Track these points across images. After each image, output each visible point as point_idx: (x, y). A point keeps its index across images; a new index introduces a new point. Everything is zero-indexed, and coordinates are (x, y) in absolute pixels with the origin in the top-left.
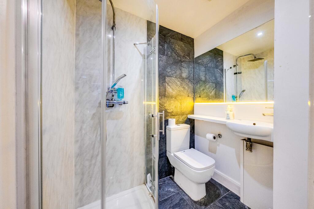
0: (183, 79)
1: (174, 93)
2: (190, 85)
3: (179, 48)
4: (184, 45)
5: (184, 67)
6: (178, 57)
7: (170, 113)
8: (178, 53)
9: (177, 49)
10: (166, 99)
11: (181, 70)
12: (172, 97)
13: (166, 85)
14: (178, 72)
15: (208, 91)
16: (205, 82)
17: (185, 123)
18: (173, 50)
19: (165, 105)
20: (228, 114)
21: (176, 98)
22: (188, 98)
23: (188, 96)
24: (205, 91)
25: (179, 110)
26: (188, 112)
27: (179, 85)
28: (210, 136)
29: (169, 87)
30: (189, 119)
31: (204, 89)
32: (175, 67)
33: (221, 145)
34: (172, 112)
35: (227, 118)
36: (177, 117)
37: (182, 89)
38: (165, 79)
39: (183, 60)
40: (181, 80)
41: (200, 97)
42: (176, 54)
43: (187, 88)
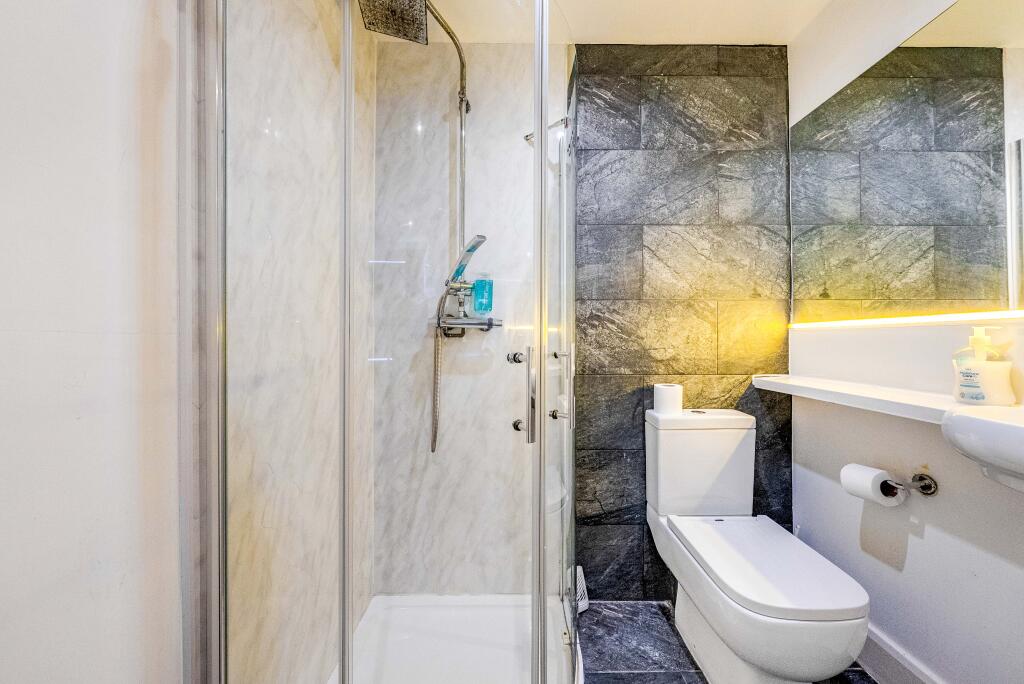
0: (730, 224)
1: (681, 284)
2: (765, 247)
3: (708, 103)
4: (735, 86)
5: (731, 178)
6: (700, 140)
7: (661, 361)
8: (699, 126)
9: (693, 111)
10: (645, 310)
11: (714, 190)
12: (671, 303)
13: (647, 256)
14: (704, 200)
15: (882, 265)
16: (859, 225)
17: (736, 408)
18: (677, 120)
19: (642, 332)
20: (968, 375)
21: (690, 306)
22: (757, 302)
23: (757, 295)
24: (855, 268)
25: (705, 353)
26: (751, 362)
27: (705, 252)
28: (861, 478)
29: (657, 264)
30: (759, 390)
31: (848, 263)
32: (685, 184)
33: (930, 531)
34: (674, 359)
35: (963, 395)
36: (693, 378)
37: (724, 268)
38: (640, 236)
39: (728, 148)
40: (717, 234)
41: (825, 295)
42: (692, 134)
43: (746, 262)
